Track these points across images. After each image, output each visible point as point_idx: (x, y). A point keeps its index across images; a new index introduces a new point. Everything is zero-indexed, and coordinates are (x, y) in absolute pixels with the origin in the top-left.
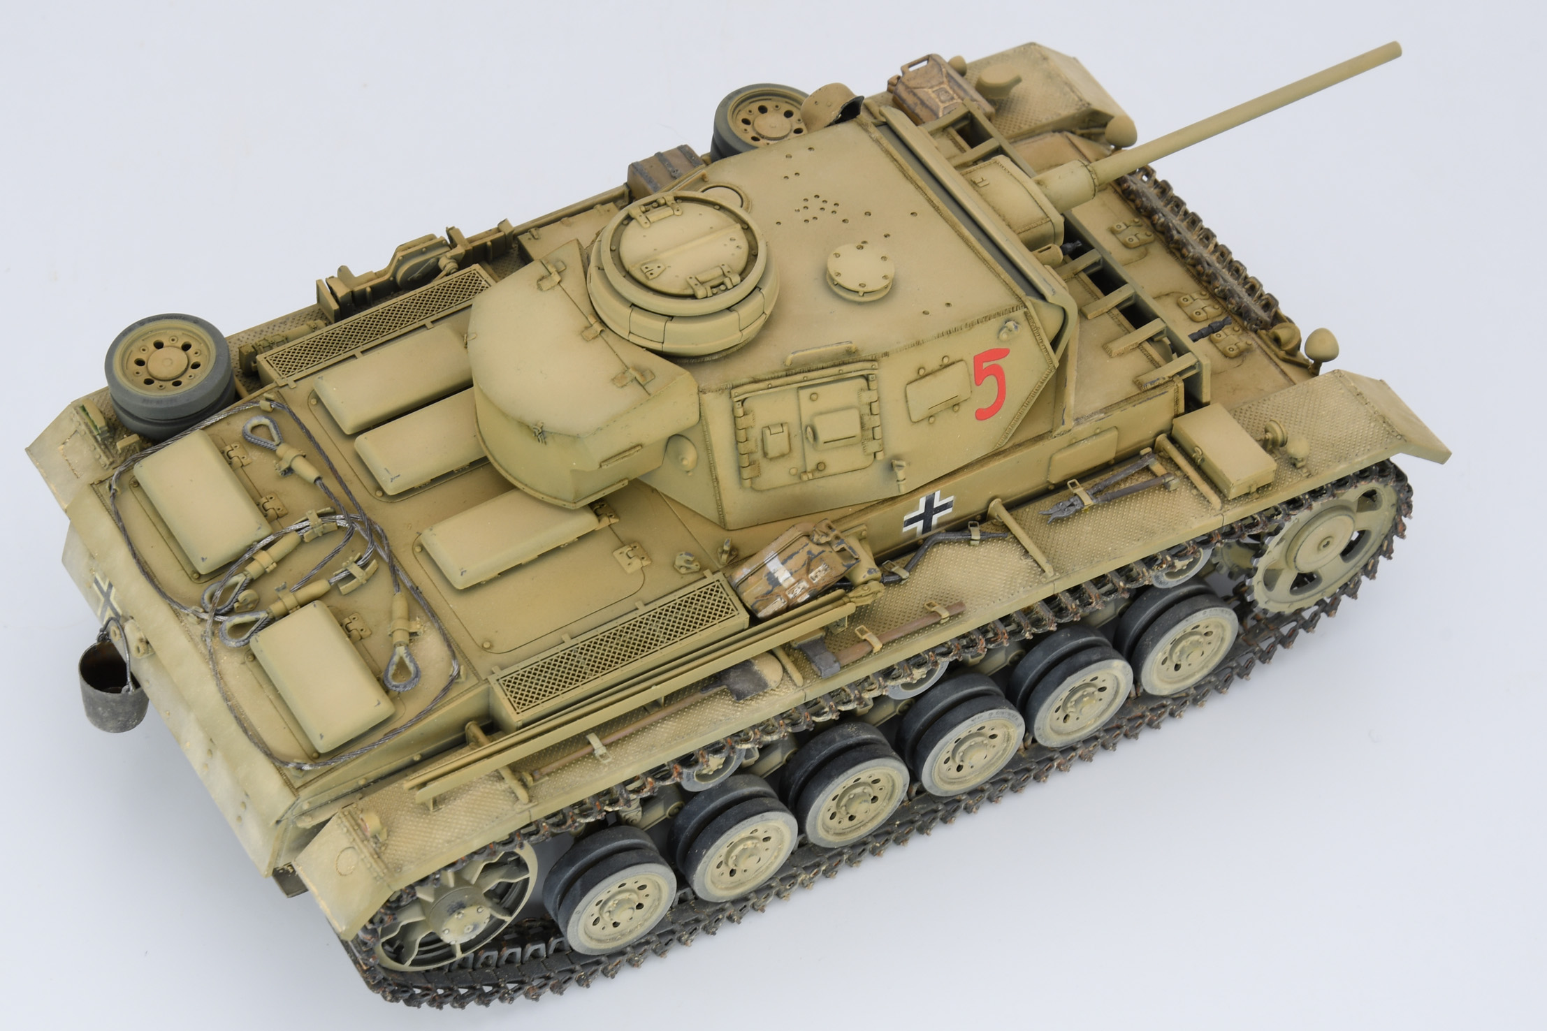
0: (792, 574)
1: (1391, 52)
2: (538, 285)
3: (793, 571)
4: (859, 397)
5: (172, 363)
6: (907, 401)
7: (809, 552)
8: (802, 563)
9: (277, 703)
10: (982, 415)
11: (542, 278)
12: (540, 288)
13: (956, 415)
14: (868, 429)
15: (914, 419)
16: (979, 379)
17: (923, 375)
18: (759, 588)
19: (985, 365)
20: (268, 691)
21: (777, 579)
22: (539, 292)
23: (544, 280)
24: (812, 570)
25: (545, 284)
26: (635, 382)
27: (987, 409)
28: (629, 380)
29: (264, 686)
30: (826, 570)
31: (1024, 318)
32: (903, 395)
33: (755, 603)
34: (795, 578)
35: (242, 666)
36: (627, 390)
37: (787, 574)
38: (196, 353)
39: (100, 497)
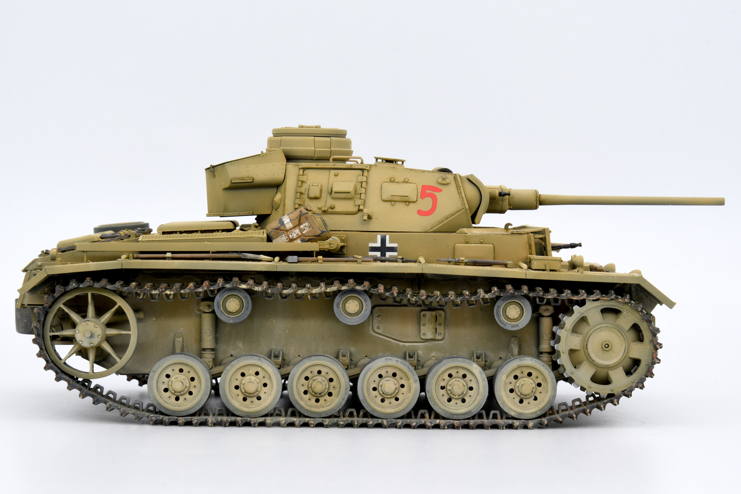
0: (291, 220)
1: (721, 203)
3: (292, 219)
4: (357, 178)
6: (381, 190)
7: (301, 212)
8: (296, 216)
10: (420, 213)
13: (406, 207)
14: (358, 194)
15: (384, 198)
16: (423, 195)
17: (392, 181)
18: (274, 225)
19: (428, 191)
21: (283, 222)
24: (302, 224)
27: (424, 212)
30: (309, 227)
31: (453, 179)
32: (381, 187)
33: (271, 232)
34: (292, 224)
37: (288, 221)
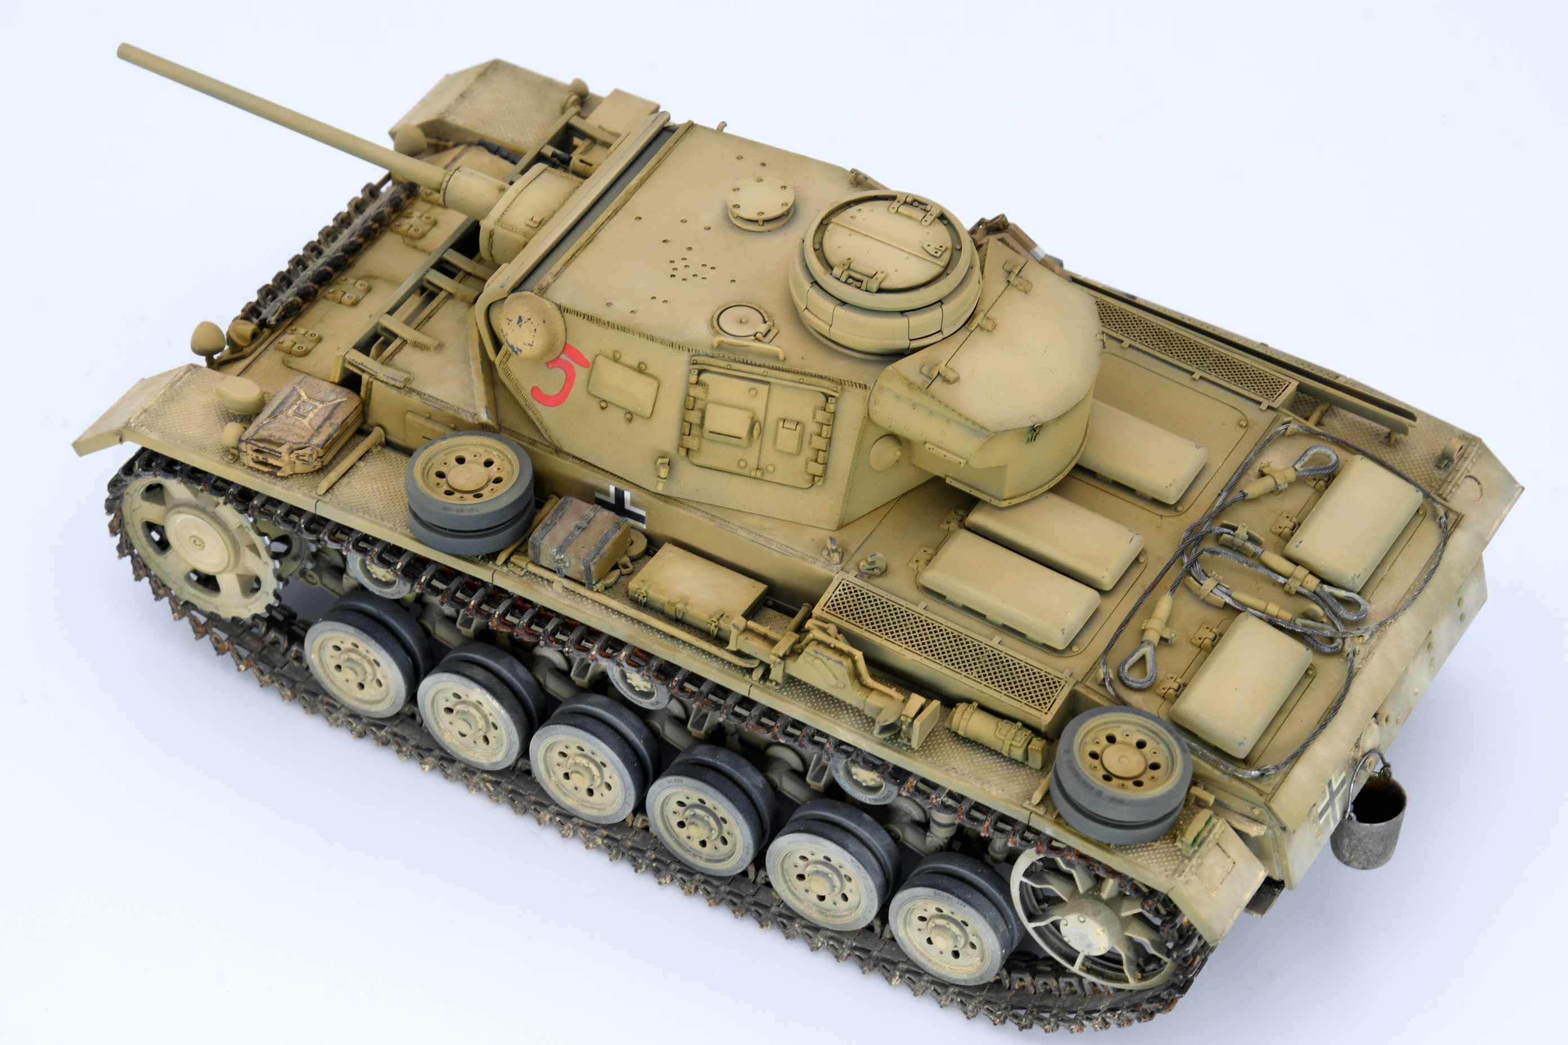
2: (954, 382)
5: (1122, 756)
9: (1390, 561)
11: (946, 381)
12: (957, 380)
20: (1384, 571)
22: (962, 379)
23: (948, 377)
25: (951, 375)
26: (1021, 274)
28: (1020, 280)
29: (1381, 577)
35: (1373, 601)
36: (1031, 278)
38: (1098, 743)
39: (1276, 789)
